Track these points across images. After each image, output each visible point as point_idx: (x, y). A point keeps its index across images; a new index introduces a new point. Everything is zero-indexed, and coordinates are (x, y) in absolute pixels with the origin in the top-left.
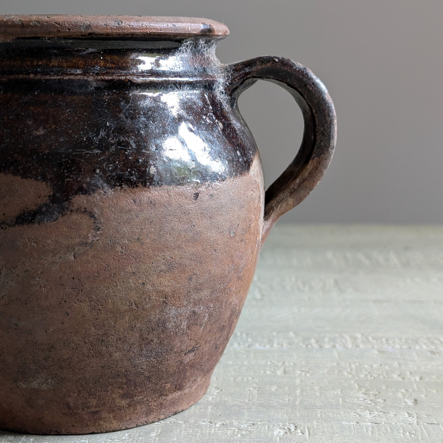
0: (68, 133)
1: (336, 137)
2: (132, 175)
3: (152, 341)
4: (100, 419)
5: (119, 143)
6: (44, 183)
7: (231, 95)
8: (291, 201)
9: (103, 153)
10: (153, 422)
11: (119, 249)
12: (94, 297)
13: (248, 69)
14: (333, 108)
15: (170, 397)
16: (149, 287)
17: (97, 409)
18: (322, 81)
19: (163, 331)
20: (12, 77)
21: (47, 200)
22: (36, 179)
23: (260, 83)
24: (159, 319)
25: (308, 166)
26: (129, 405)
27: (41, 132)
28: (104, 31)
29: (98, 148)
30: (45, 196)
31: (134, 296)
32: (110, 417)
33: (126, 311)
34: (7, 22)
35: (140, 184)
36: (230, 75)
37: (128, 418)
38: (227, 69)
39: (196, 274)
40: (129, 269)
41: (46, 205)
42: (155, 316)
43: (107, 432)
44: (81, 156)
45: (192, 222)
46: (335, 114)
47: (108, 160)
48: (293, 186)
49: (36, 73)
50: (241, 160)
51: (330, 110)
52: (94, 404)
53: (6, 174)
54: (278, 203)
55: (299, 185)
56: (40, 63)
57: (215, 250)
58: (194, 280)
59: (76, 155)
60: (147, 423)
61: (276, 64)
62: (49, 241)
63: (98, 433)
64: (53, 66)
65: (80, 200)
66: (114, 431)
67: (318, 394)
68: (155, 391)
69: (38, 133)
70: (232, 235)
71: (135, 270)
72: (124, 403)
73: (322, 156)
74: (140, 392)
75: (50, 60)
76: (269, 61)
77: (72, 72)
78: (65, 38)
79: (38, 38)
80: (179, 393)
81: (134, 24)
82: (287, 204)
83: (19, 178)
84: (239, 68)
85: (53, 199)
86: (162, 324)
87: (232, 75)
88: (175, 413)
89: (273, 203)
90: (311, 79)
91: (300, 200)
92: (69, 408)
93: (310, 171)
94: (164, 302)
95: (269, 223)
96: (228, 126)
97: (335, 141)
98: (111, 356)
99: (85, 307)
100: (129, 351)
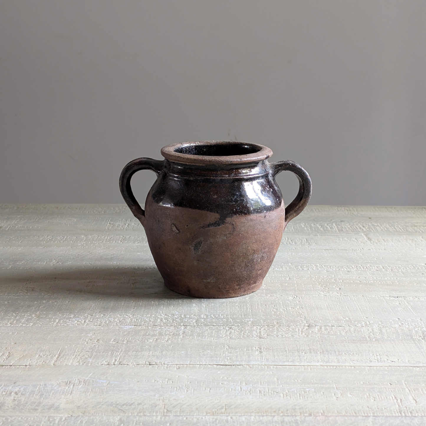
0: (224, 197)
1: (312, 191)
2: (245, 211)
3: (249, 266)
4: (229, 293)
5: (241, 200)
6: (217, 214)
7: (273, 177)
8: (295, 214)
9: (236, 204)
10: (246, 295)
11: (241, 235)
12: (232, 251)
14: (311, 181)
15: (252, 286)
16: (249, 248)
17: (229, 289)
18: (307, 171)
19: (252, 262)
20: (205, 178)
22: (215, 213)
23: (283, 171)
24: (252, 258)
25: (301, 202)
26: (239, 288)
27: (216, 197)
28: (236, 163)
29: (234, 202)
30: (218, 218)
31: (244, 251)
32: (232, 292)
33: (242, 256)
34: (204, 160)
35: (247, 214)
37: (238, 293)
38: (272, 167)
39: (264, 243)
40: (244, 242)
41: (218, 221)
42: (250, 257)
43: (231, 298)
44: (229, 205)
45: (264, 226)
46: (311, 183)
47: (237, 206)
48: (295, 209)
49: (213, 176)
50: (278, 202)
51: (310, 182)
52: (228, 287)
53: (204, 211)
54: (290, 215)
55: (298, 209)
56: (214, 173)
57: (270, 235)
58: (263, 245)
59: (227, 205)
60: (244, 295)
61: (290, 165)
62: (219, 233)
63: (228, 298)
64: (219, 174)
65: (228, 219)
66: (233, 297)
67: (303, 286)
68: (248, 284)
69: (214, 197)
70: (276, 229)
71: (245, 242)
72: (237, 287)
73: (306, 198)
74: (243, 284)
75: (218, 172)
76: (288, 165)
77: (225, 176)
78: (223, 165)
79: (214, 165)
80: (255, 285)
81: (245, 159)
82: (293, 216)
83: (209, 212)
84: (277, 167)
85: (220, 219)
86: (252, 260)
87: (274, 169)
88: (253, 292)
89: (288, 215)
90: (303, 171)
91: (298, 214)
92: (219, 289)
94: (254, 253)
95: (286, 223)
96: (274, 189)
97: (311, 193)
98: (235, 271)
99: (229, 254)
100: (241, 269)
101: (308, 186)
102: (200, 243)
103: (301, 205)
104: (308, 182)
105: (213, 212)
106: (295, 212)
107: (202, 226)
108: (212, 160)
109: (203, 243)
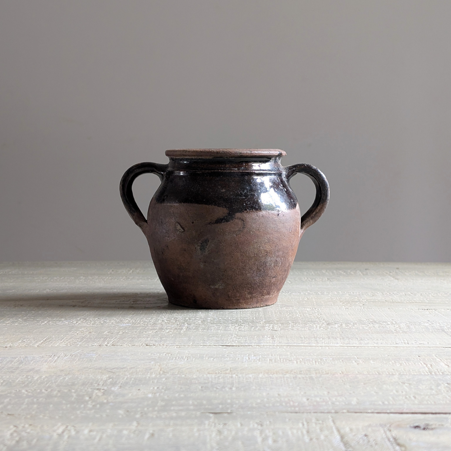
0: (233, 191)
1: (329, 196)
2: (256, 206)
3: (261, 270)
4: (240, 303)
5: (251, 195)
6: (226, 208)
7: (287, 179)
8: (311, 221)
9: (246, 198)
10: (258, 307)
11: (252, 233)
12: (242, 251)
13: (294, 168)
14: (328, 184)
15: (265, 297)
16: (262, 248)
17: (239, 298)
18: (323, 173)
19: (265, 266)
20: (213, 171)
21: (227, 215)
22: (223, 207)
23: (298, 174)
24: (264, 261)
25: (318, 207)
26: (251, 298)
27: (224, 191)
28: (246, 155)
29: (244, 196)
30: (226, 213)
31: (256, 251)
32: (243, 302)
33: (253, 257)
34: (211, 151)
35: (259, 209)
37: (250, 304)
38: (286, 169)
39: (278, 245)
40: (255, 241)
41: (226, 216)
43: (242, 309)
44: (238, 199)
45: (277, 224)
46: (329, 186)
47: (248, 200)
48: (312, 215)
49: (221, 170)
50: (293, 203)
51: (327, 185)
52: (238, 295)
53: (211, 205)
54: (306, 222)
55: (315, 215)
56: (223, 166)
57: (285, 236)
58: (277, 247)
59: (237, 199)
60: (256, 307)
61: (305, 167)
62: (227, 229)
63: (238, 309)
64: (227, 167)
65: (238, 215)
68: (260, 293)
69: (223, 191)
70: (290, 231)
71: (257, 241)
72: (249, 296)
73: (324, 203)
74: (255, 292)
75: (226, 165)
76: (302, 166)
77: (234, 169)
78: (232, 157)
79: (222, 157)
80: (268, 296)
81: (256, 152)
82: (310, 223)
83: (217, 207)
84: (291, 168)
85: (229, 214)
86: (265, 263)
87: (288, 171)
88: (266, 306)
89: (304, 222)
90: (319, 172)
91: (315, 221)
92: (229, 297)
94: (266, 254)
95: (303, 230)
96: (287, 190)
97: (329, 197)
98: (246, 275)
99: (239, 255)
100: (253, 274)
101: (326, 190)
102: (206, 241)
103: (318, 210)
104: (325, 185)
105: (221, 207)
106: (312, 218)
107: (209, 222)
108: (220, 151)
109: (210, 241)
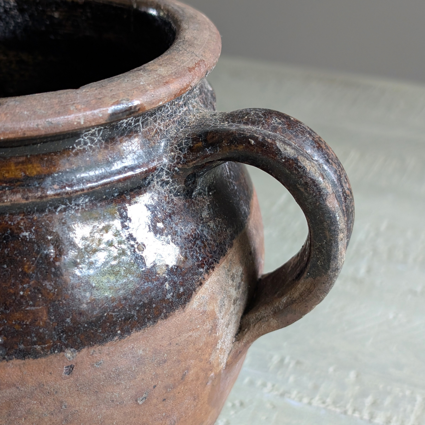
13: (210, 150)
25: (299, 286)
36: (181, 156)
45: (62, 402)
48: (277, 304)
50: (170, 295)
61: (251, 148)
70: (140, 403)
73: (318, 278)
76: (241, 144)
84: (198, 147)
93: (301, 291)
95: (240, 344)
103: (296, 295)
106: (275, 313)
